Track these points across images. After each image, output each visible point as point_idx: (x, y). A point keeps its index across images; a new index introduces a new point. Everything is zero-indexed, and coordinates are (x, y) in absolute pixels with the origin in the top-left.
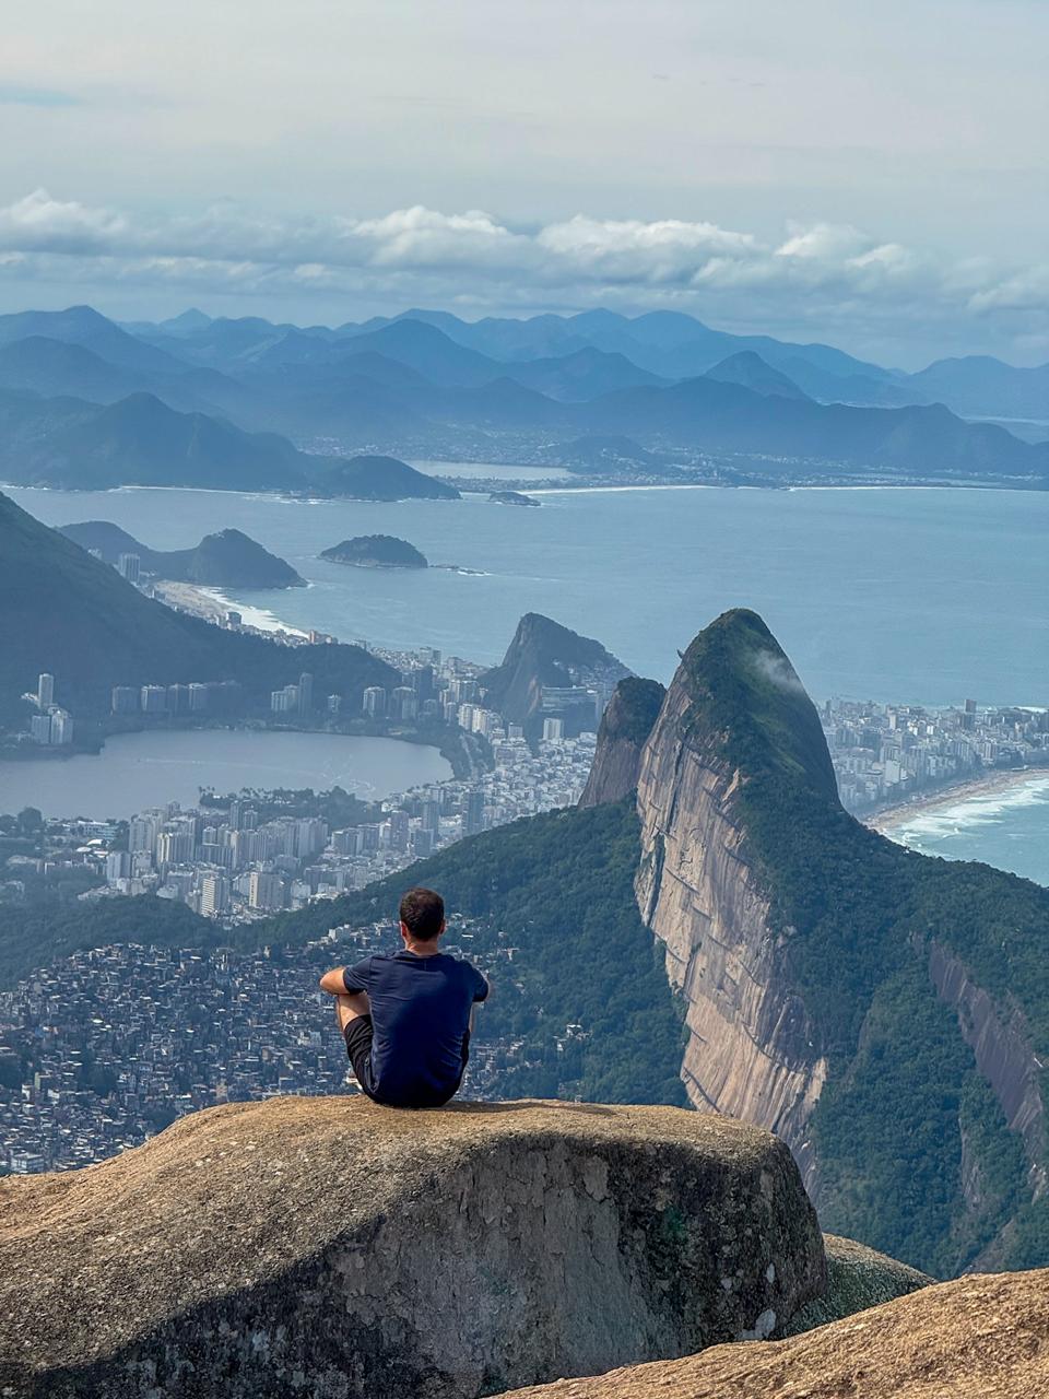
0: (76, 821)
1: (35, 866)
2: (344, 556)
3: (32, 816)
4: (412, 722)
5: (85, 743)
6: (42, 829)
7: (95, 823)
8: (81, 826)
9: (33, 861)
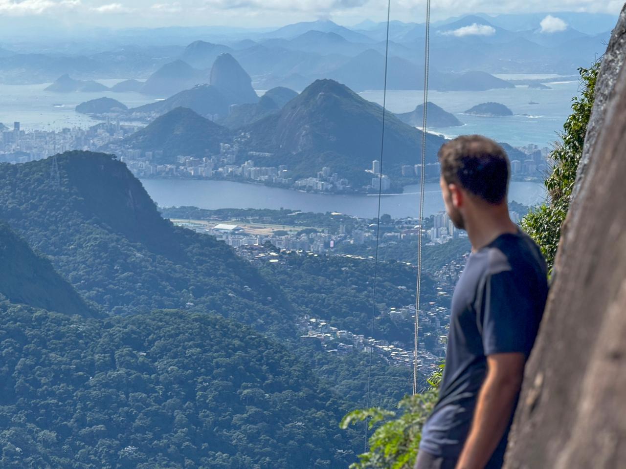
0: (407, 218)
1: (397, 236)
2: (475, 112)
3: (387, 217)
4: (534, 174)
5: (396, 189)
6: (393, 223)
7: (415, 219)
8: (409, 220)
9: (396, 234)
